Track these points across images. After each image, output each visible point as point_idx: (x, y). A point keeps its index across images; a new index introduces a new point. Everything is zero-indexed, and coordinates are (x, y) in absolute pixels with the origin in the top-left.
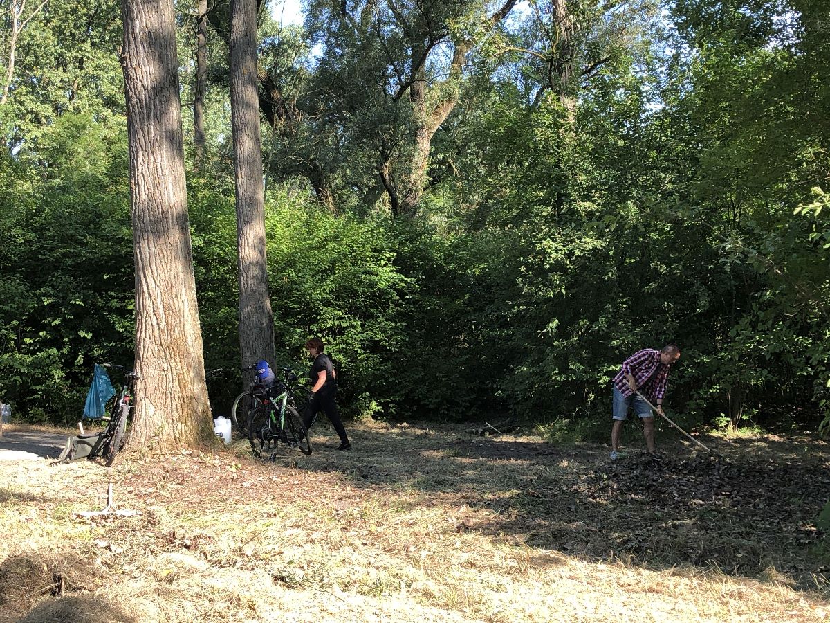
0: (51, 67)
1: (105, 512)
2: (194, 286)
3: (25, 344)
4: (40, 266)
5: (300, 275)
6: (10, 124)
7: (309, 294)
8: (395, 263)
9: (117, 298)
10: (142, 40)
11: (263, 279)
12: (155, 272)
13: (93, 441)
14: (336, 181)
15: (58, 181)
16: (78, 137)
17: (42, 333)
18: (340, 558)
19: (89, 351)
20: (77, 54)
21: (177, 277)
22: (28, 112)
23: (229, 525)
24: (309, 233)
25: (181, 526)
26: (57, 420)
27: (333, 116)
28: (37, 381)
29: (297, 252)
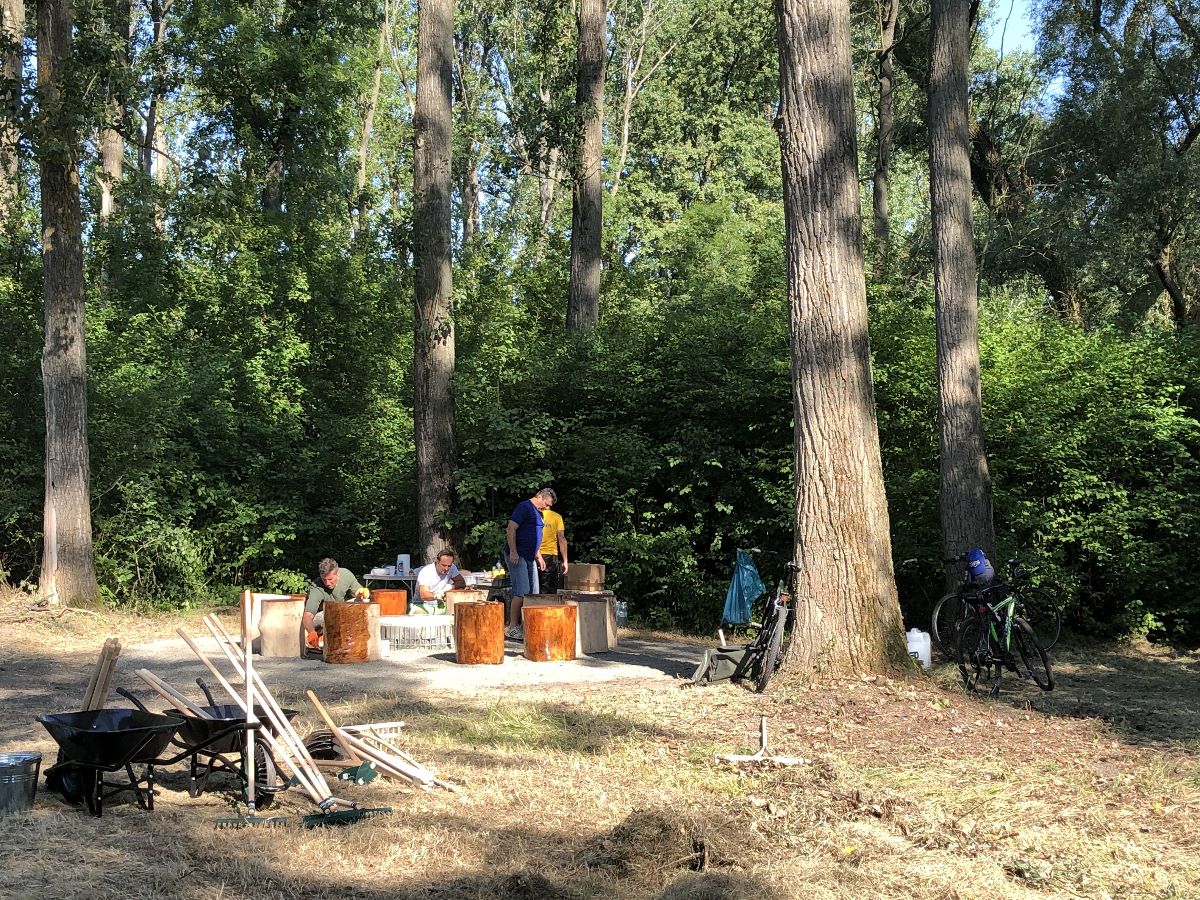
0: (676, 141)
1: (758, 757)
2: (876, 438)
3: (645, 519)
4: (664, 414)
5: (1032, 421)
6: (623, 222)
7: (1045, 450)
8: (1182, 403)
9: (766, 457)
10: (805, 93)
11: (976, 427)
12: (822, 420)
13: (739, 656)
14: (1086, 280)
15: (686, 297)
16: (712, 236)
17: (667, 506)
18: (1106, 848)
19: (729, 531)
20: (710, 120)
21: (852, 427)
22: (646, 205)
23: (935, 788)
24: (1045, 359)
25: (867, 785)
26: (687, 626)
27: (1080, 184)
28: (660, 571)
29: (1027, 387)
